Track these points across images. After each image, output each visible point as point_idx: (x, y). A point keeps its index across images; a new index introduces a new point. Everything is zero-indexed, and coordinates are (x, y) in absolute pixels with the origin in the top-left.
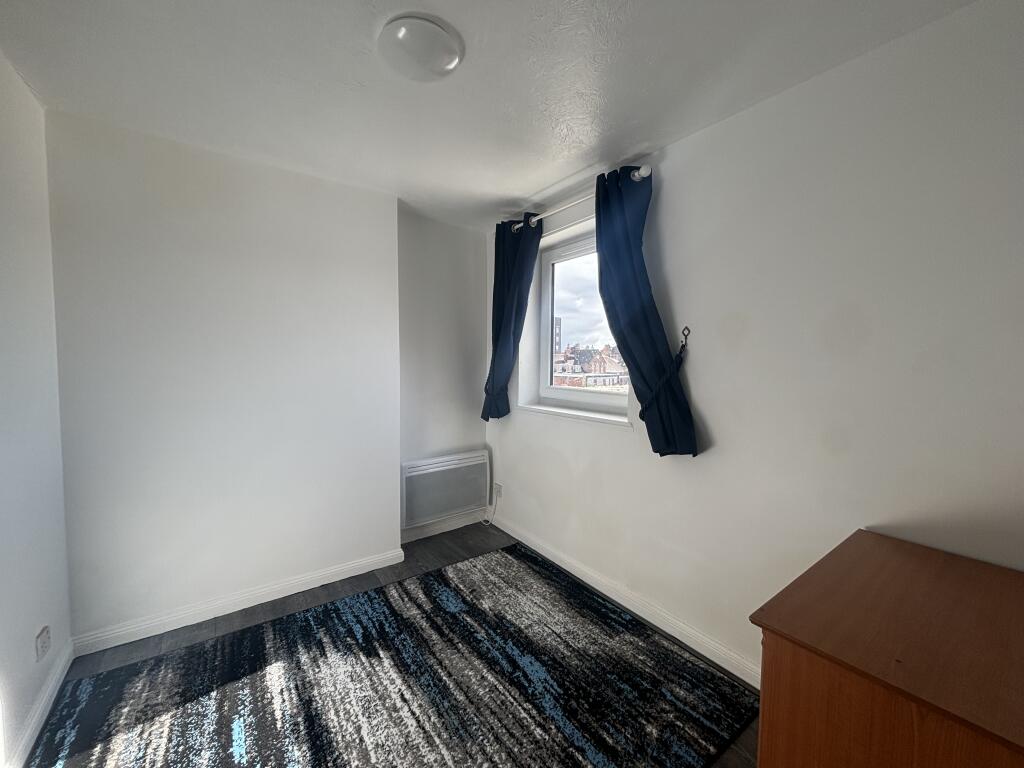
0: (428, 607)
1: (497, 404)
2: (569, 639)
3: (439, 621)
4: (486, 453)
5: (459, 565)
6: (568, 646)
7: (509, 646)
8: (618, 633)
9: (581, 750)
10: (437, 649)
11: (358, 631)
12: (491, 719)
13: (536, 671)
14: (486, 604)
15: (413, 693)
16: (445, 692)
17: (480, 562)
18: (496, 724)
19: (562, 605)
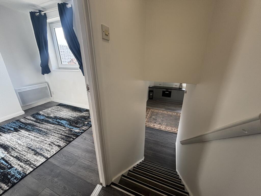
0: (34, 120)
1: (46, 69)
2: (72, 116)
3: (38, 121)
4: (46, 84)
5: (43, 111)
6: (71, 117)
7: (58, 120)
8: (83, 112)
9: (73, 129)
10: (38, 126)
11: (12, 129)
12: (53, 131)
13: (64, 122)
14: (52, 115)
15: (32, 133)
16: (41, 131)
17: (50, 109)
18: (54, 131)
19: (71, 111)
